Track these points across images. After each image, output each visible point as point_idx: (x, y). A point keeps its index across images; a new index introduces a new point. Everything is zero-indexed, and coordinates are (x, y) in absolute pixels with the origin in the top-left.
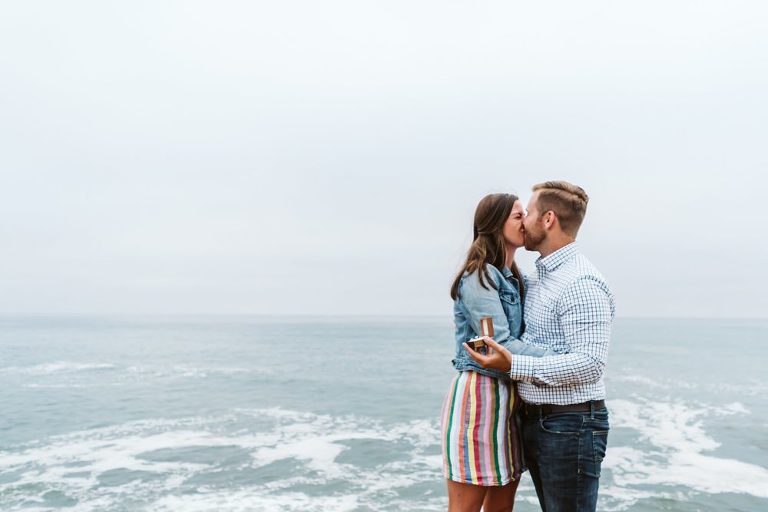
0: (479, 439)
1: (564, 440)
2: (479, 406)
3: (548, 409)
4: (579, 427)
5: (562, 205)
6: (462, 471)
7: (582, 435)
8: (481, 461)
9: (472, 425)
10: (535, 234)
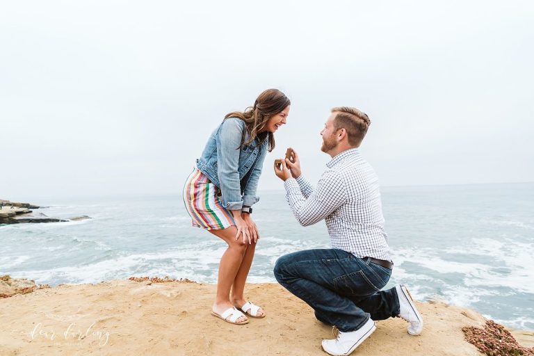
10: (329, 142)
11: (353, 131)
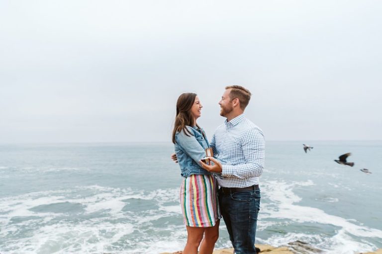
0: (200, 205)
1: (243, 203)
2: (197, 190)
3: (234, 190)
4: (249, 197)
5: (242, 97)
6: (193, 221)
7: (251, 201)
8: (202, 216)
9: (195, 200)
10: (228, 108)
11: (243, 100)
